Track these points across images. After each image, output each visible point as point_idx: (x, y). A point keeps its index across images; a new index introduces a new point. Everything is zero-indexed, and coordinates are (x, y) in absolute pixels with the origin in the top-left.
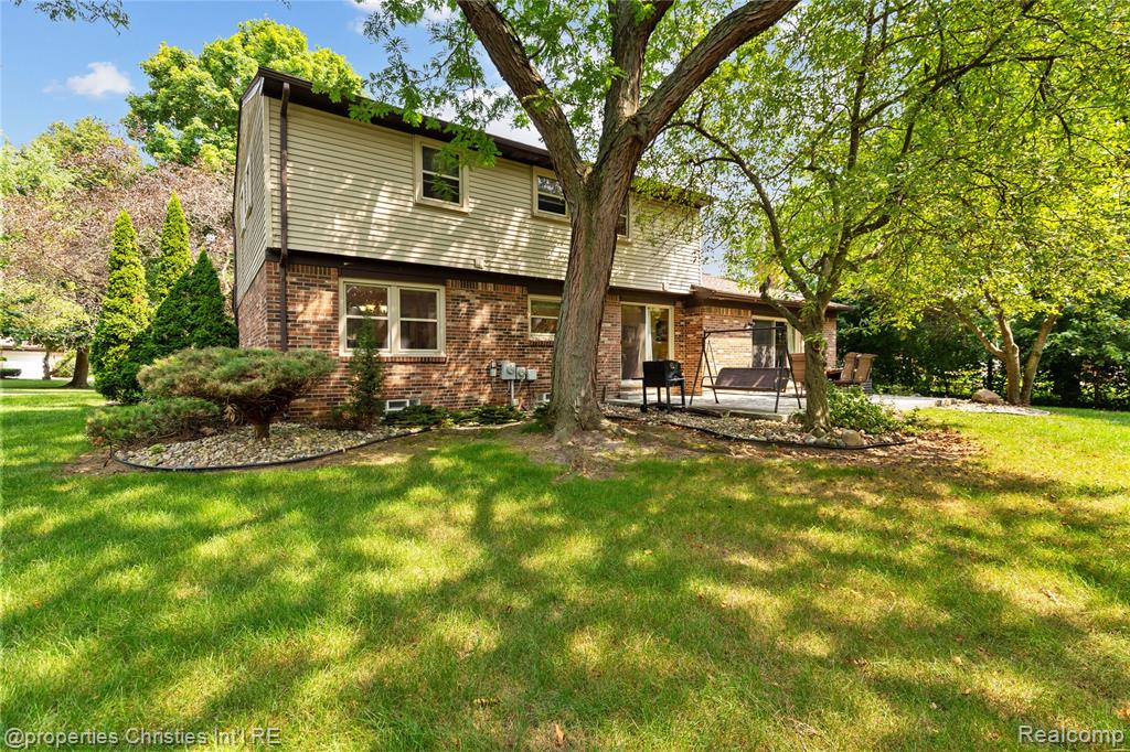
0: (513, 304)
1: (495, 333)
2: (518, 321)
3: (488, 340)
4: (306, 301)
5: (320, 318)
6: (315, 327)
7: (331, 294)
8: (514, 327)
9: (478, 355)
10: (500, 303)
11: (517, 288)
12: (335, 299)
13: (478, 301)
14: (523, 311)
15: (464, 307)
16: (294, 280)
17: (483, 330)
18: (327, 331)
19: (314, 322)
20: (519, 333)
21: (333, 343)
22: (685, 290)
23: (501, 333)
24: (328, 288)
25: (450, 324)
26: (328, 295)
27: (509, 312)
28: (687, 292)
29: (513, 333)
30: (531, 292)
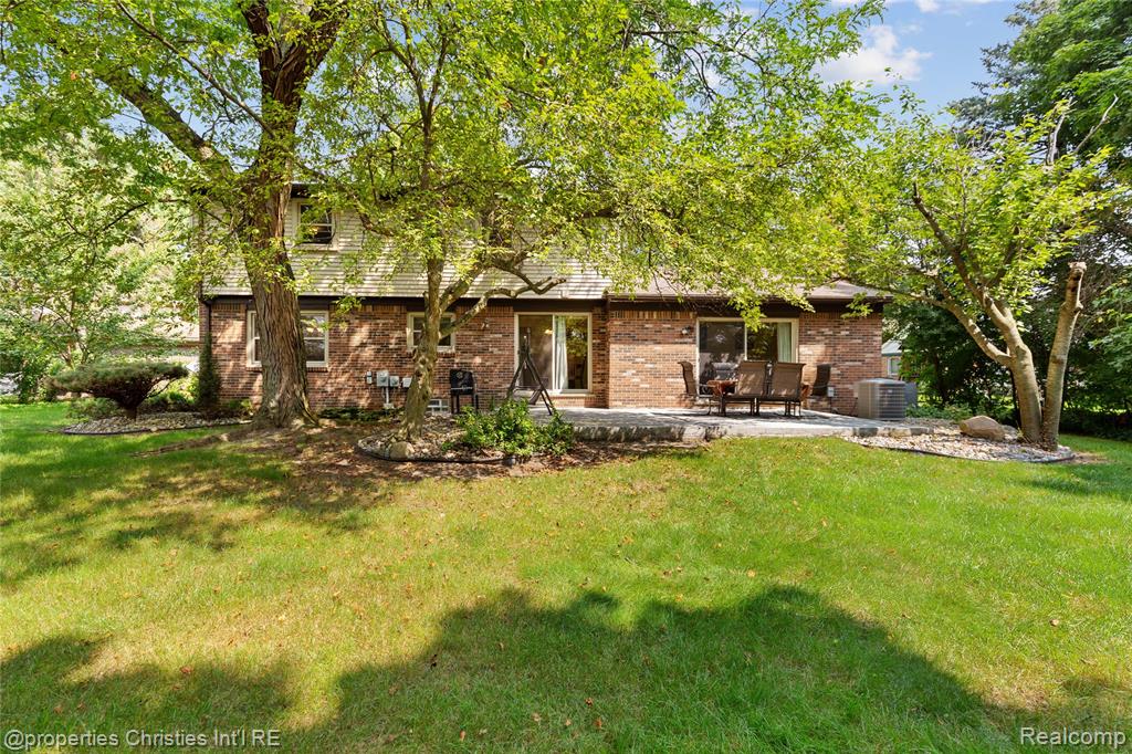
0: (391, 321)
1: (373, 347)
2: (396, 336)
3: (368, 353)
4: (223, 329)
5: (233, 340)
6: (230, 347)
7: (241, 323)
8: (393, 341)
9: (357, 365)
10: (378, 321)
11: (395, 308)
12: (245, 327)
13: (357, 321)
14: (402, 327)
15: (343, 327)
16: (216, 315)
17: (363, 345)
18: (238, 349)
19: (230, 343)
20: (397, 347)
21: (242, 358)
22: (598, 295)
23: (379, 347)
24: (238, 319)
25: (333, 341)
26: (238, 325)
27: (386, 328)
28: (600, 297)
29: (391, 347)
30: (409, 310)
